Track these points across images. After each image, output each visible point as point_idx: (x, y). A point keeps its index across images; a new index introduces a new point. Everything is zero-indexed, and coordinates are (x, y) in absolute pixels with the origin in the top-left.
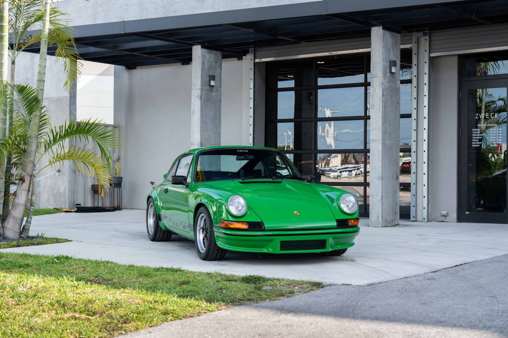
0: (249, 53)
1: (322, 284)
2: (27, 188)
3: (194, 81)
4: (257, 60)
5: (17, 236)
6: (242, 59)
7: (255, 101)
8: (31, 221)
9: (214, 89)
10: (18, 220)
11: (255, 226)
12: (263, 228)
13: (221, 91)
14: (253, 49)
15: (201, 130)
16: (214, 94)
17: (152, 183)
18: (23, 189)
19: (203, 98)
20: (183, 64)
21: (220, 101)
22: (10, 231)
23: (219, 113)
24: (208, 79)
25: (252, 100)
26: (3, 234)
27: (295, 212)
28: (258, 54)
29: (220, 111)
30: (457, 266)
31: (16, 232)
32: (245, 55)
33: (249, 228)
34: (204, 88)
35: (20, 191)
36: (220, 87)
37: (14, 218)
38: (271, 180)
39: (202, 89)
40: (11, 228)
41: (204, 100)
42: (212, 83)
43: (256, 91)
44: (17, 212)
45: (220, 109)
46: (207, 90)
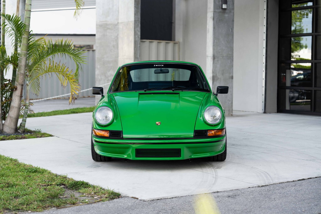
1: (120, 195)
2: (19, 94)
3: (208, 5)
5: (13, 131)
7: (268, 20)
8: (26, 120)
9: (227, 11)
10: (13, 119)
11: (116, 134)
12: (122, 137)
13: (234, 13)
15: (214, 45)
16: (226, 15)
18: (16, 95)
19: (215, 19)
21: (233, 21)
22: (7, 127)
23: (232, 31)
24: (221, 3)
25: (266, 19)
26: (3, 129)
27: (157, 123)
29: (232, 29)
30: (303, 179)
31: (11, 128)
33: (110, 136)
34: (217, 11)
35: (15, 97)
36: (233, 9)
37: (10, 117)
38: (171, 91)
39: (215, 12)
40: (8, 125)
41: (217, 21)
42: (224, 6)
43: (269, 11)
44: (12, 113)
45: (233, 27)
46: (220, 12)
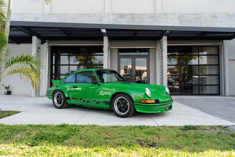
0: (46, 42)
3: (33, 48)
4: (49, 45)
6: (43, 44)
11: (157, 101)
13: (41, 53)
14: (48, 41)
17: (3, 85)
20: (17, 44)
21: (40, 56)
28: (50, 43)
32: (45, 43)
33: (155, 102)
39: (36, 52)
42: (39, 50)
46: (38, 52)
